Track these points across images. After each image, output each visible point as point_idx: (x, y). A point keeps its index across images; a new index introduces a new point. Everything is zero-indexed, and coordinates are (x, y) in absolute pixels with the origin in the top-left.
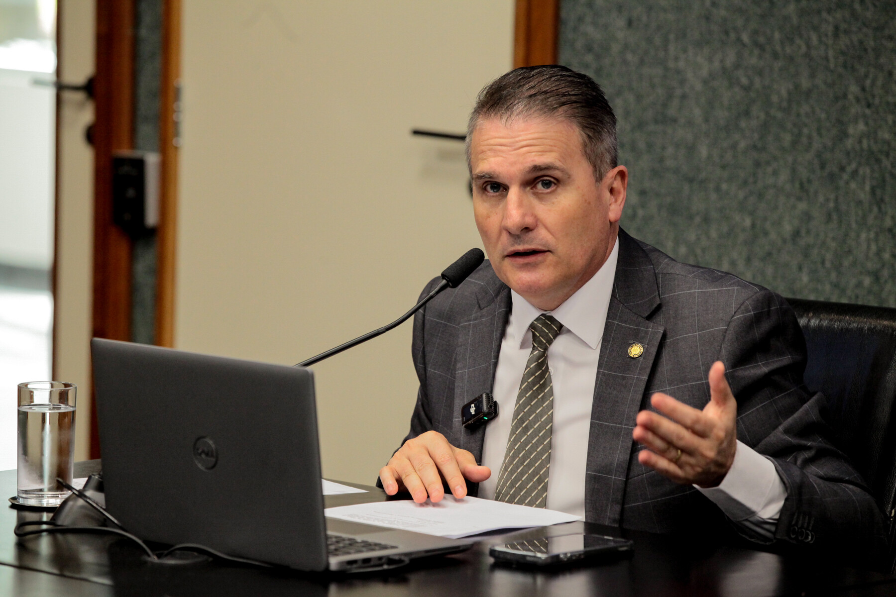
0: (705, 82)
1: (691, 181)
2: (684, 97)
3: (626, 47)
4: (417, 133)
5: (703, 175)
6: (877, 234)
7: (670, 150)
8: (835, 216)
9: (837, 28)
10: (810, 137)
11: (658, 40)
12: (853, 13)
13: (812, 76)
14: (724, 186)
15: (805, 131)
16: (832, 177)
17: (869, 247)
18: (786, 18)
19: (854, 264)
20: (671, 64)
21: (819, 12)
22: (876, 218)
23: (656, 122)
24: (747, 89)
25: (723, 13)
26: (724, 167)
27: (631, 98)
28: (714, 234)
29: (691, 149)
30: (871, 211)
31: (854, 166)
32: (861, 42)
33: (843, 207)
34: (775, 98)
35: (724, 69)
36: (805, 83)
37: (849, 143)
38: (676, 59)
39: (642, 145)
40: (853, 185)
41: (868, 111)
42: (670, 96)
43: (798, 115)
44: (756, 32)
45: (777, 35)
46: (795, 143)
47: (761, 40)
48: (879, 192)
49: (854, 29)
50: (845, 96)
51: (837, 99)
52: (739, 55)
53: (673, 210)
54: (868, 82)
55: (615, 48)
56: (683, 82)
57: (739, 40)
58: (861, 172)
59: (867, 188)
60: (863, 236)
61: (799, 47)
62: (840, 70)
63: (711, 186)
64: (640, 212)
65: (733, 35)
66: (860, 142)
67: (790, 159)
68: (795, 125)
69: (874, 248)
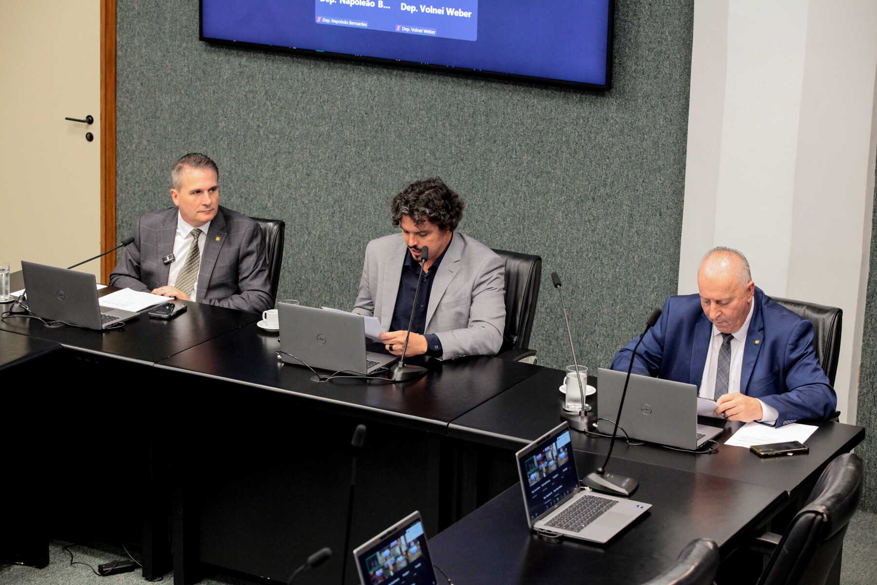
0: (169, 106)
1: (165, 138)
2: (162, 110)
3: (141, 91)
4: (67, 119)
5: (170, 136)
6: (230, 159)
7: (158, 127)
8: (215, 152)
9: (214, 91)
10: (206, 126)
11: (152, 90)
12: (219, 87)
13: (206, 106)
14: (177, 141)
15: (205, 124)
16: (214, 140)
17: (227, 163)
18: (197, 87)
19: (222, 168)
20: (157, 99)
21: (208, 86)
22: (229, 154)
23: (152, 118)
24: (184, 109)
25: (175, 83)
26: (177, 134)
27: (143, 109)
28: (174, 156)
29: (165, 127)
30: (228, 151)
31: (221, 136)
32: (222, 97)
33: (218, 150)
34: (194, 113)
35: (176, 102)
36: (204, 109)
37: (219, 129)
38: (159, 97)
39: (148, 125)
40: (221, 143)
41: (225, 119)
42: (157, 110)
43: (202, 118)
44: (186, 90)
45: (193, 92)
46: (201, 128)
47: (188, 93)
48: (230, 145)
49: (220, 92)
50: (218, 113)
51: (215, 114)
52: (181, 98)
53: (160, 147)
54: (225, 109)
55: (137, 92)
56: (161, 105)
57: (180, 92)
58: (224, 138)
59: (226, 144)
60: (225, 159)
61: (201, 97)
62: (215, 104)
63: (173, 140)
64: (148, 147)
65: (178, 91)
66: (223, 129)
67: (200, 133)
68: (201, 122)
69: (229, 163)
